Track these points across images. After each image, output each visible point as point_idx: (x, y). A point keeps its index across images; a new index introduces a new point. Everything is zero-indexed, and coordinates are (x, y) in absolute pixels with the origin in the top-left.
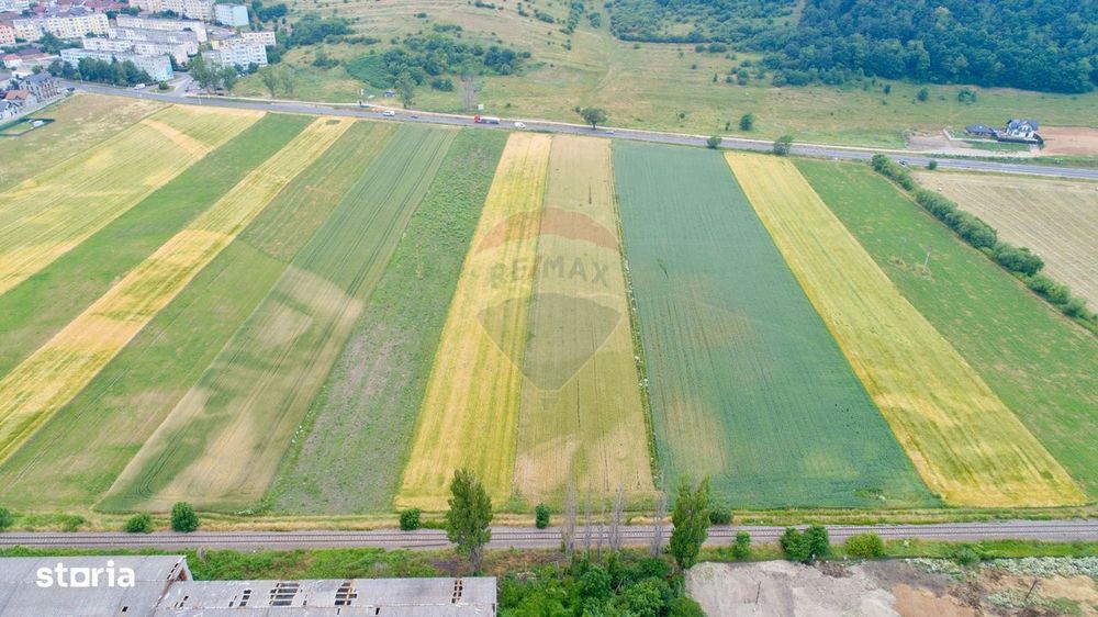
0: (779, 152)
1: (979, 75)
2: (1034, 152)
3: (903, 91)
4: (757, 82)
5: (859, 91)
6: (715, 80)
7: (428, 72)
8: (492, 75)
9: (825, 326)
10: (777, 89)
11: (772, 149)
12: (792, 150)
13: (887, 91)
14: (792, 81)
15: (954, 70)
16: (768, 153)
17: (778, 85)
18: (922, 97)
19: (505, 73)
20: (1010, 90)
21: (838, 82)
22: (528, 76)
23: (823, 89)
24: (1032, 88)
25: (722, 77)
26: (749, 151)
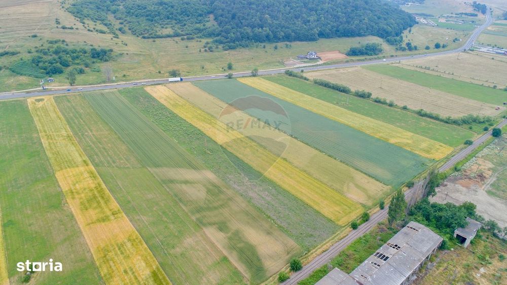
0: (254, 76)
1: (287, 38)
2: (320, 62)
3: (269, 46)
4: (217, 50)
5: (255, 48)
6: (200, 51)
7: (63, 65)
8: (100, 63)
9: (351, 127)
10: (226, 52)
11: (251, 74)
12: (259, 73)
13: (264, 47)
14: (231, 48)
15: (281, 37)
16: (250, 76)
17: (226, 50)
18: (276, 48)
19: (106, 61)
20: (298, 42)
21: (247, 46)
22: (119, 60)
23: (243, 49)
24: (304, 41)
25: (203, 50)
26: (243, 77)
